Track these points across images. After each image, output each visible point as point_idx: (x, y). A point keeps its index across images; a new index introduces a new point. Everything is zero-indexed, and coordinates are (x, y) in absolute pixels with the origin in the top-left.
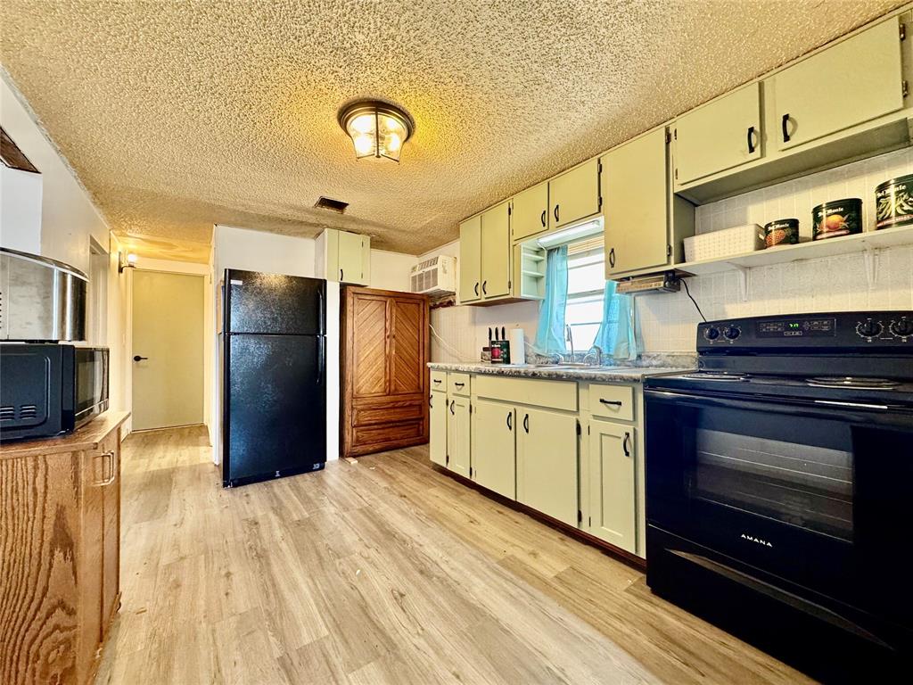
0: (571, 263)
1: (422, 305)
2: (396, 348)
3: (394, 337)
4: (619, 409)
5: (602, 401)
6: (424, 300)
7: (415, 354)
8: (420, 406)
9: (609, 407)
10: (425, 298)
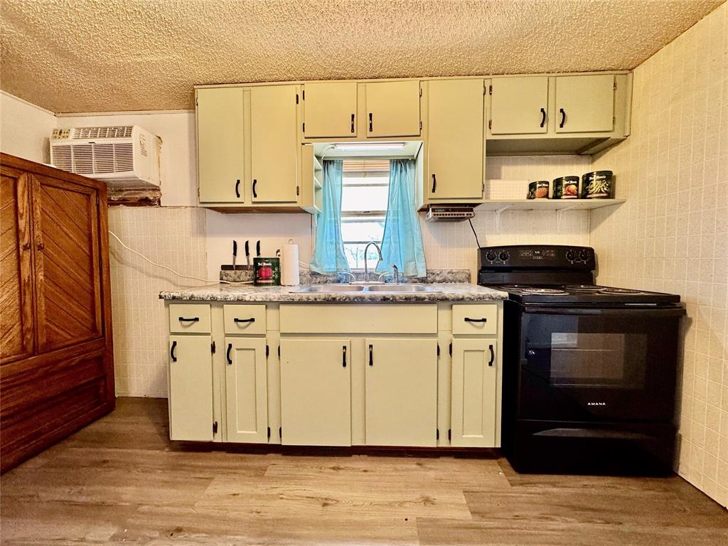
0: (346, 180)
1: (93, 197)
2: (46, 270)
3: (41, 248)
4: (484, 324)
5: (467, 320)
6: (97, 190)
7: (83, 278)
8: (99, 359)
9: (472, 324)
10: (98, 186)
